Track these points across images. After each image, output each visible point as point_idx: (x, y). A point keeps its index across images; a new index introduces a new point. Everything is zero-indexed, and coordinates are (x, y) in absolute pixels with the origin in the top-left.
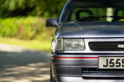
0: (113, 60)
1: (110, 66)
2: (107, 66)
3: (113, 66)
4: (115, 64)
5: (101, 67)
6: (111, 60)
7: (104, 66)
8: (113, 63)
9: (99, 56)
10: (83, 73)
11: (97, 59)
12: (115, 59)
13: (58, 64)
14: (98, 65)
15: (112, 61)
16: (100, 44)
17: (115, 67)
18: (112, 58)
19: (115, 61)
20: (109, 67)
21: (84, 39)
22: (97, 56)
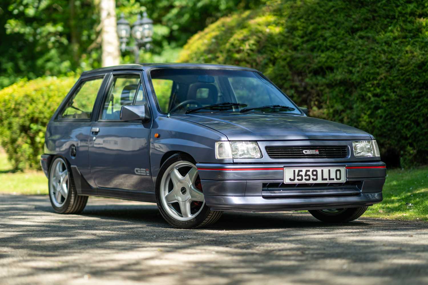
0: (301, 171)
1: (298, 180)
2: (294, 180)
3: (302, 180)
4: (304, 178)
5: (287, 181)
6: (299, 171)
7: (290, 180)
8: (301, 176)
9: (284, 167)
10: (263, 190)
11: (283, 171)
12: (304, 170)
13: (223, 179)
14: (283, 179)
15: (300, 173)
16: (279, 149)
17: (304, 181)
18: (300, 169)
19: (303, 173)
20: (296, 182)
21: (258, 142)
22: (282, 166)
